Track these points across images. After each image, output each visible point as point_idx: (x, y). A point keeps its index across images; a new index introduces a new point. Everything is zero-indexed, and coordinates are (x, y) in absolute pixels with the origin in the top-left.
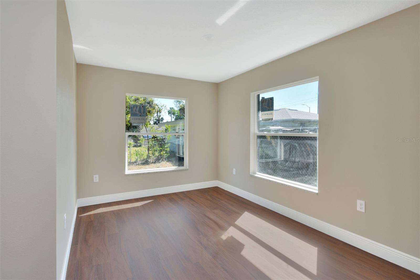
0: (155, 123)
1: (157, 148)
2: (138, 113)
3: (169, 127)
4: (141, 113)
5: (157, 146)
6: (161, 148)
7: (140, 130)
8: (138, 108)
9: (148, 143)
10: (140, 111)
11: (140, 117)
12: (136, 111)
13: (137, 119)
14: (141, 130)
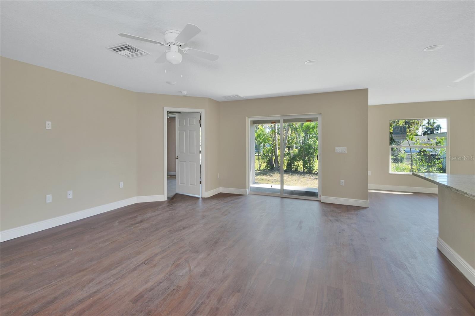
0: (425, 133)
1: (424, 164)
2: (399, 132)
3: (442, 140)
4: (402, 132)
5: (423, 161)
6: (430, 164)
7: (400, 144)
8: (399, 128)
9: (412, 157)
10: (401, 130)
11: (401, 135)
12: (397, 131)
13: (398, 136)
14: (402, 143)
